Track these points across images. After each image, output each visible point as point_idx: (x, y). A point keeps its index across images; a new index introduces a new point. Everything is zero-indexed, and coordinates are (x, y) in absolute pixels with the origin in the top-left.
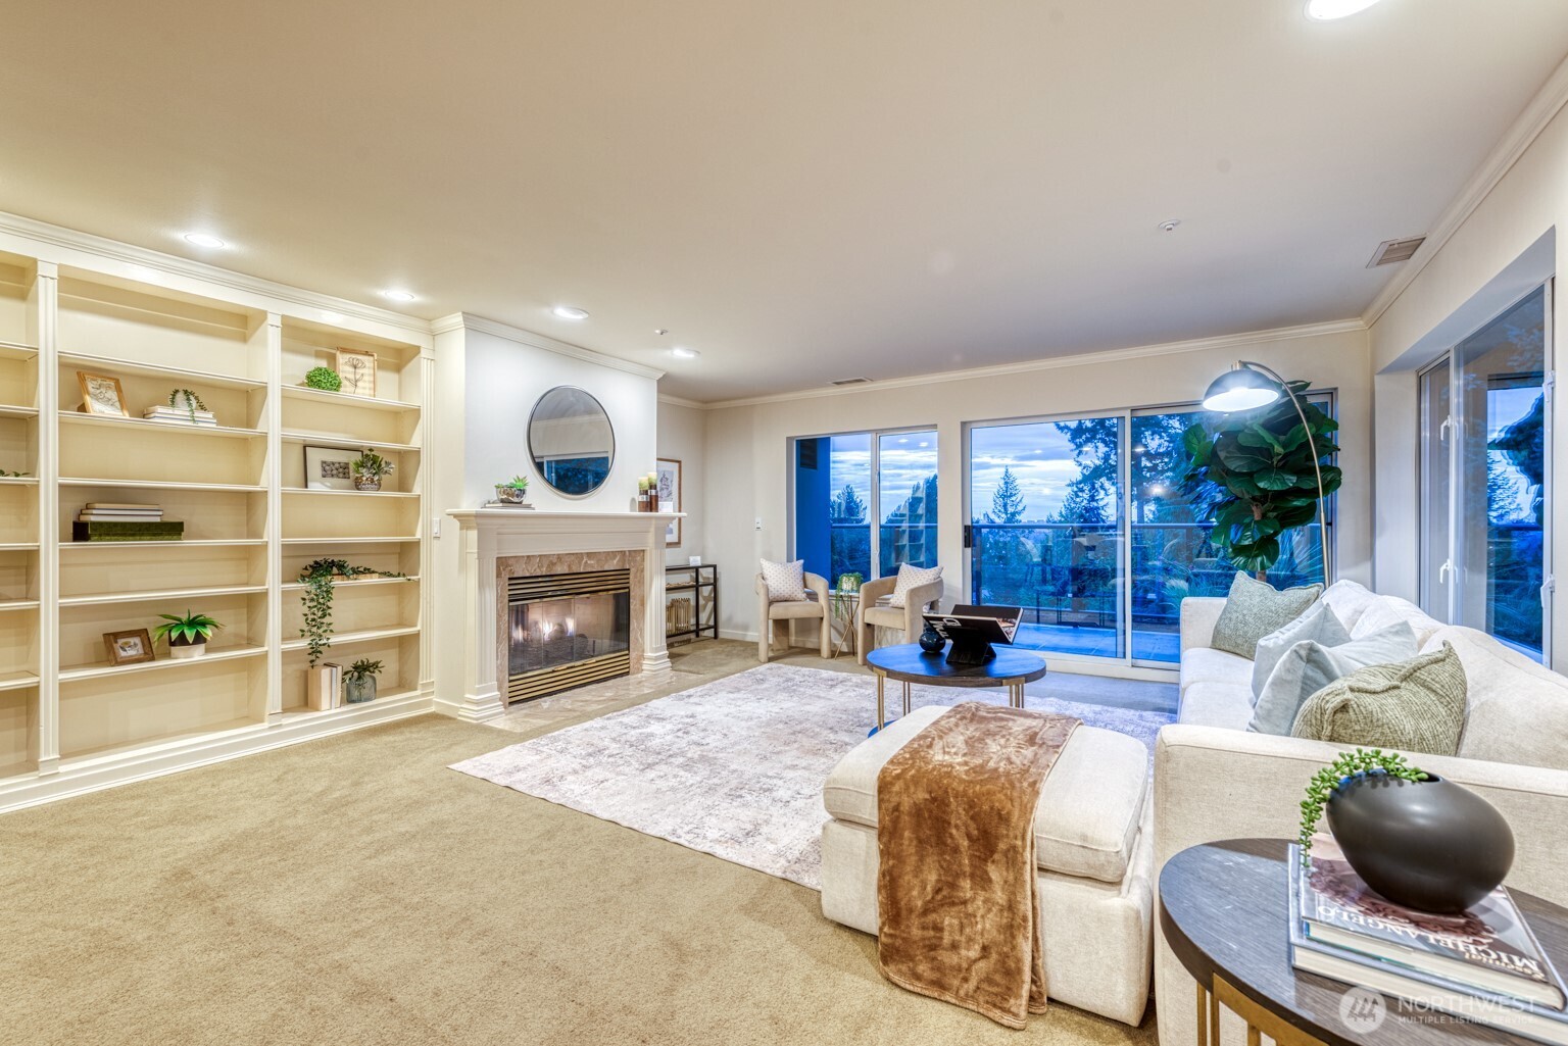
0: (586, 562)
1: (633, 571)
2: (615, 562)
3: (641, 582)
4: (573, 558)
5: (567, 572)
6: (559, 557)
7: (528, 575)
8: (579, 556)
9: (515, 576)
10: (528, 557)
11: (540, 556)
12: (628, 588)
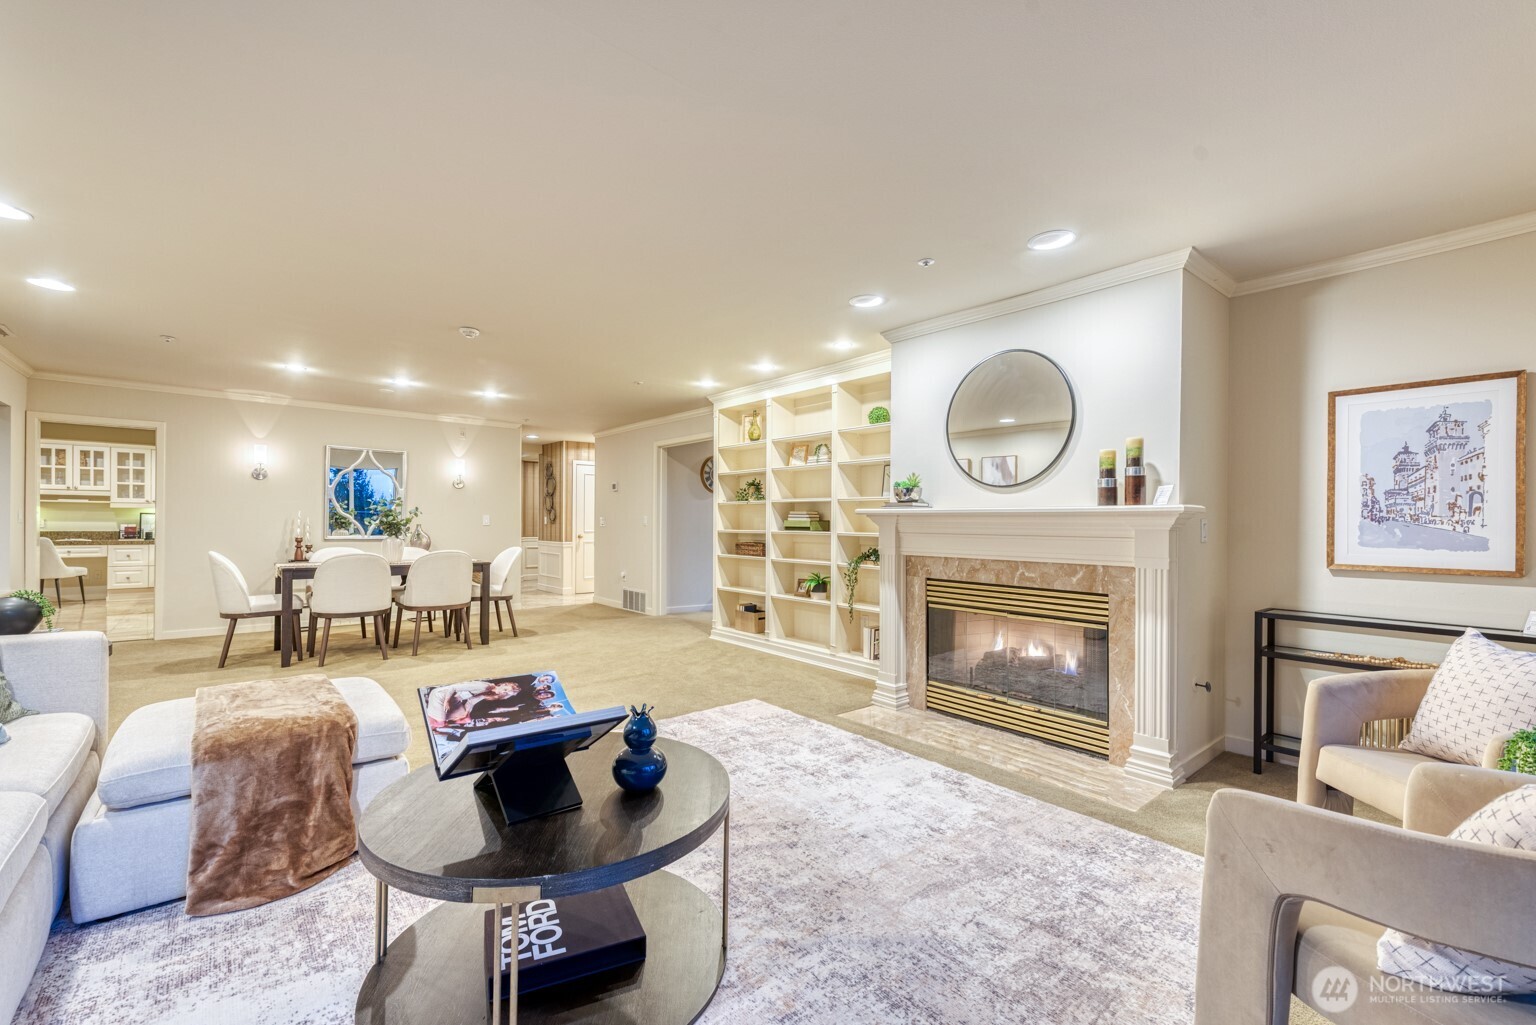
0: (1023, 574)
1: (1113, 598)
2: (1074, 580)
3: (1129, 620)
4: (1002, 566)
5: (994, 582)
6: (984, 563)
7: (945, 578)
8: (1014, 565)
9: (932, 577)
10: (946, 558)
11: (960, 559)
12: (1107, 624)
